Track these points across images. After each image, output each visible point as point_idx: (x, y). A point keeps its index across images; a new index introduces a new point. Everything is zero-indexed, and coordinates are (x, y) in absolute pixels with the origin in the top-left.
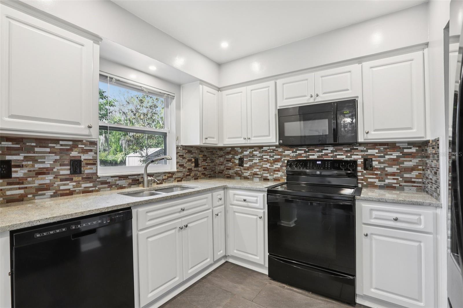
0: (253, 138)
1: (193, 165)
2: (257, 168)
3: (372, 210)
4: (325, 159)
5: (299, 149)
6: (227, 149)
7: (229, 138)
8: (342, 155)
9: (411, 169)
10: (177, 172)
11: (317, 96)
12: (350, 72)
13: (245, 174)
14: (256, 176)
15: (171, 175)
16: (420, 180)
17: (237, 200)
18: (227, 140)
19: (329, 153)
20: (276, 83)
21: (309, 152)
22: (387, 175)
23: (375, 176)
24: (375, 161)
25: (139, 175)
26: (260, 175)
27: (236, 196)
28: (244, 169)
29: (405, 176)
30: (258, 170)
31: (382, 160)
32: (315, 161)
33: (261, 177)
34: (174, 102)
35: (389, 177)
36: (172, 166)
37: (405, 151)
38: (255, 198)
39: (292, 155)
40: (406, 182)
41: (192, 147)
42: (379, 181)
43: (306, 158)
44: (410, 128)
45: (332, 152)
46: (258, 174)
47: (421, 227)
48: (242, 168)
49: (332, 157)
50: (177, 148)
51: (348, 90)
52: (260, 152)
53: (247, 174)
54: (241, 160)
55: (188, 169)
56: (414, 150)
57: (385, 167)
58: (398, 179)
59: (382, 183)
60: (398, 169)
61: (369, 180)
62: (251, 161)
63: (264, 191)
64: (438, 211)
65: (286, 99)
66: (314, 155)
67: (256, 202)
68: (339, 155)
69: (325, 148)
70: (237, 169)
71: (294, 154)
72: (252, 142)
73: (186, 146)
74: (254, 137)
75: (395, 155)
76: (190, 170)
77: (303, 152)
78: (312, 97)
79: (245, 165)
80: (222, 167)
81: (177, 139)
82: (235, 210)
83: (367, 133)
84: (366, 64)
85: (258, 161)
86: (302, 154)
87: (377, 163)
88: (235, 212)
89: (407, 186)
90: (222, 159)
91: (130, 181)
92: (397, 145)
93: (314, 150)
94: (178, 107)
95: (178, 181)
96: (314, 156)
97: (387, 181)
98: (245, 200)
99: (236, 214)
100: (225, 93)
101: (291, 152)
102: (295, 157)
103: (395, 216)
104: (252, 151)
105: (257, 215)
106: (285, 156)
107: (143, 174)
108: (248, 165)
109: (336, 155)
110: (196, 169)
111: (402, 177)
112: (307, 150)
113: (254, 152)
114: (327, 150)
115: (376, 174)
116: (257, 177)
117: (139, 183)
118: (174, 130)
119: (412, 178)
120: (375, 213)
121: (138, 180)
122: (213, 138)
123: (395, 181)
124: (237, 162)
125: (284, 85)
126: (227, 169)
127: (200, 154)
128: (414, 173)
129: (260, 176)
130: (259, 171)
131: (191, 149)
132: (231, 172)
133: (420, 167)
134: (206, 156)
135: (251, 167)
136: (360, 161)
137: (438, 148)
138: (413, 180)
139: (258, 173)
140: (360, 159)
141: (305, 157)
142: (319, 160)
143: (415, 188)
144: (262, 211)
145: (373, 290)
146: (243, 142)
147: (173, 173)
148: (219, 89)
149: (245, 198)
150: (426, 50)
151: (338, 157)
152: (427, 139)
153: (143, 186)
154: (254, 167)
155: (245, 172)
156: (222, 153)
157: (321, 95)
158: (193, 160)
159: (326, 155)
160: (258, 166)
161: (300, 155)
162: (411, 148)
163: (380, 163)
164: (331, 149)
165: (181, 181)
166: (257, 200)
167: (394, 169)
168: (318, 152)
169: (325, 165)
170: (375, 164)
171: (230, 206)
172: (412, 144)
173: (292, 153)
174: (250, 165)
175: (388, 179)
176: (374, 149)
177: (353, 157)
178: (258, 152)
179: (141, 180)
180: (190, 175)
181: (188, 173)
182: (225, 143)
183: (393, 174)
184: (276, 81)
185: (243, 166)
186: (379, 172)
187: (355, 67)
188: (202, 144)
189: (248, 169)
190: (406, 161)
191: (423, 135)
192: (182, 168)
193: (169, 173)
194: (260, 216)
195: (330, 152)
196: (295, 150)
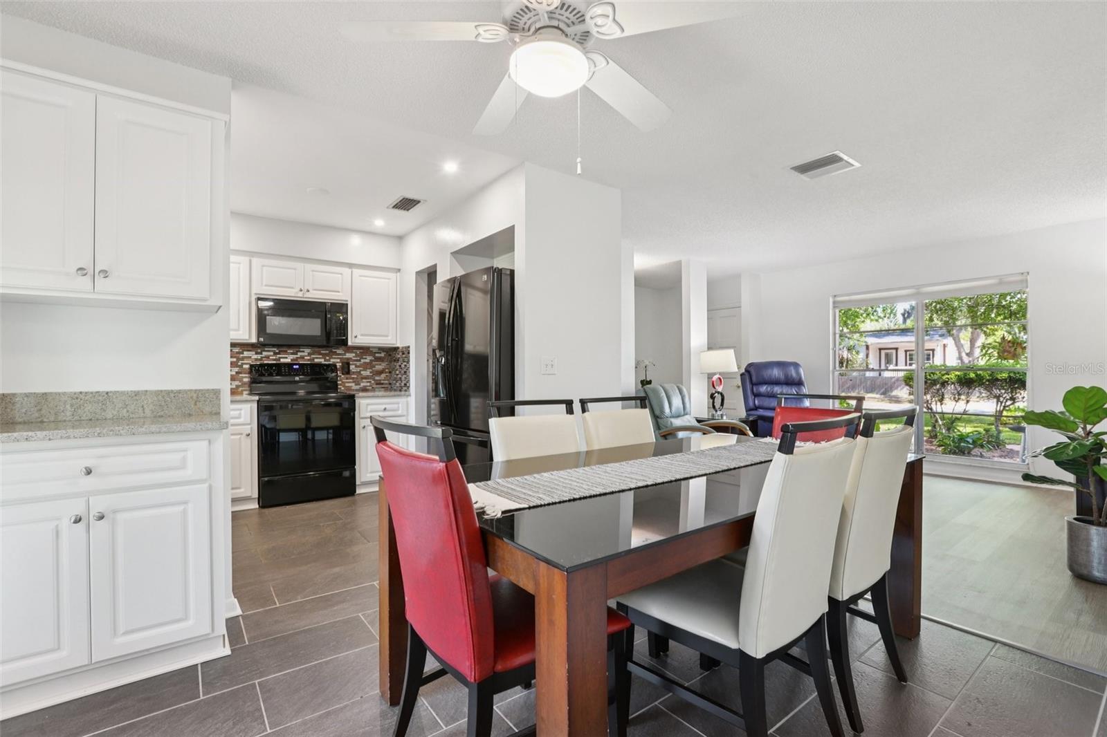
3: (368, 405)
4: (301, 362)
5: (266, 349)
8: (320, 358)
9: (380, 373)
11: (308, 291)
12: (341, 274)
16: (386, 382)
19: (306, 356)
20: (250, 261)
21: (280, 354)
22: (362, 378)
23: (351, 380)
24: (353, 364)
29: (377, 378)
31: (358, 363)
32: (290, 365)
35: (364, 380)
37: (377, 355)
38: (238, 412)
39: (255, 357)
40: (377, 384)
42: (356, 385)
43: (275, 362)
44: (387, 336)
45: (309, 354)
47: (400, 412)
49: (308, 360)
51: (339, 292)
56: (383, 355)
57: (361, 370)
58: (370, 382)
59: (358, 387)
60: (371, 373)
61: (347, 385)
63: (254, 401)
64: (409, 398)
65: (266, 286)
66: (286, 358)
67: (239, 417)
68: (317, 358)
69: (301, 350)
71: (259, 357)
75: (368, 359)
77: (272, 353)
78: (301, 290)
83: (356, 337)
84: (357, 272)
86: (271, 356)
87: (354, 366)
89: (377, 388)
92: (371, 349)
93: (286, 351)
96: (287, 359)
97: (362, 384)
101: (254, 353)
102: (261, 359)
103: (383, 407)
105: (242, 434)
106: (243, 359)
109: (314, 359)
111: (374, 380)
112: (277, 351)
114: (304, 352)
115: (354, 378)
119: (380, 380)
120: (370, 408)
123: (368, 384)
125: (264, 268)
128: (383, 376)
133: (387, 370)
136: (339, 365)
137: (409, 353)
138: (382, 382)
140: (338, 362)
141: (274, 360)
142: (296, 364)
143: (383, 389)
144: (249, 426)
145: (368, 475)
150: (398, 274)
151: (316, 360)
152: (398, 345)
157: (311, 291)
159: (302, 357)
161: (268, 357)
162: (380, 353)
163: (356, 366)
164: (307, 351)
166: (240, 414)
167: (367, 373)
168: (292, 354)
169: (304, 370)
170: (352, 367)
172: (381, 349)
173: (256, 354)
175: (363, 382)
176: (352, 352)
177: (332, 360)
183: (366, 378)
184: (252, 259)
186: (355, 376)
187: (346, 271)
190: (377, 364)
191: (395, 342)
194: (246, 433)
195: (307, 354)
196: (259, 351)
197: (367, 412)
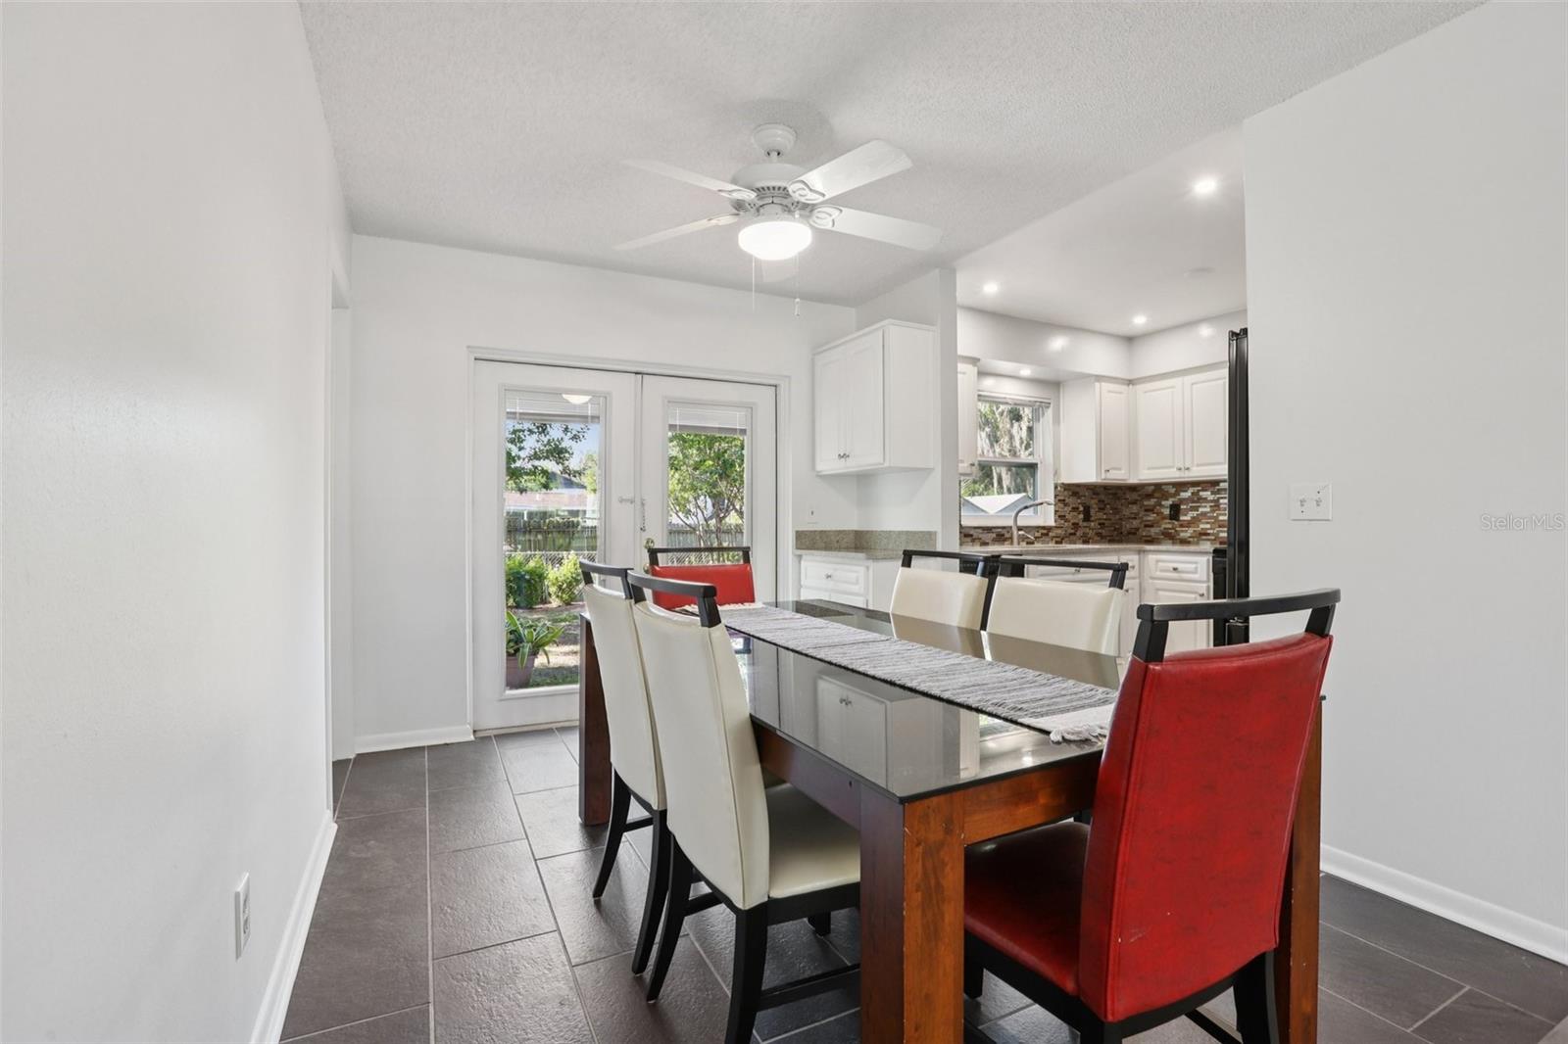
0: (1195, 469)
1: (1081, 516)
2: (1208, 523)
6: (1146, 488)
7: (1149, 469)
10: (1056, 527)
13: (1182, 535)
14: (1204, 537)
15: (1045, 531)
17: (1161, 571)
18: (1146, 472)
25: (1004, 528)
26: (1213, 534)
27: (1160, 564)
28: (1181, 526)
30: (1208, 526)
33: (1215, 540)
34: (1049, 413)
36: (1047, 517)
38: (1194, 566)
41: (1078, 485)
46: (1209, 534)
48: (1176, 523)
50: (1056, 487)
52: (1212, 493)
53: (1186, 533)
54: (1175, 511)
55: (1073, 524)
62: (1196, 509)
63: (1206, 553)
67: (1195, 571)
70: (1166, 525)
72: (1191, 474)
73: (1069, 485)
74: (1198, 465)
76: (1076, 526)
79: (1182, 518)
80: (1135, 523)
81: (1056, 473)
82: (1158, 587)
85: (1208, 509)
88: (1158, 590)
90: (1135, 508)
91: (994, 535)
94: (1057, 420)
95: (1057, 543)
98: (1175, 569)
99: (1160, 593)
100: (1140, 388)
104: (1198, 490)
105: (1196, 593)
107: (1011, 527)
108: (1187, 518)
110: (1085, 524)
113: (1201, 493)
116: (1209, 540)
117: (1005, 540)
118: (1050, 459)
121: (1003, 535)
122: (1120, 469)
124: (1167, 512)
126: (1146, 526)
127: (1092, 498)
129: (1213, 538)
130: (1211, 529)
131: (1077, 489)
132: (1153, 531)
134: (1103, 501)
135: (1195, 521)
139: (1209, 531)
144: (1205, 585)
146: (1177, 476)
147: (1049, 529)
148: (1130, 382)
149: (1175, 565)
153: (1012, 543)
154: (1200, 521)
155: (1182, 531)
156: (1134, 496)
158: (1081, 509)
160: (1210, 518)
165: (1061, 543)
166: (1196, 568)
171: (1151, 581)
174: (1193, 518)
178: (1209, 493)
179: (1007, 535)
180: (1074, 534)
181: (1073, 531)
182: (1142, 477)
185: (1178, 520)
188: (1099, 481)
189: (1189, 524)
192: (1063, 522)
193: (1044, 528)
194: (1201, 592)
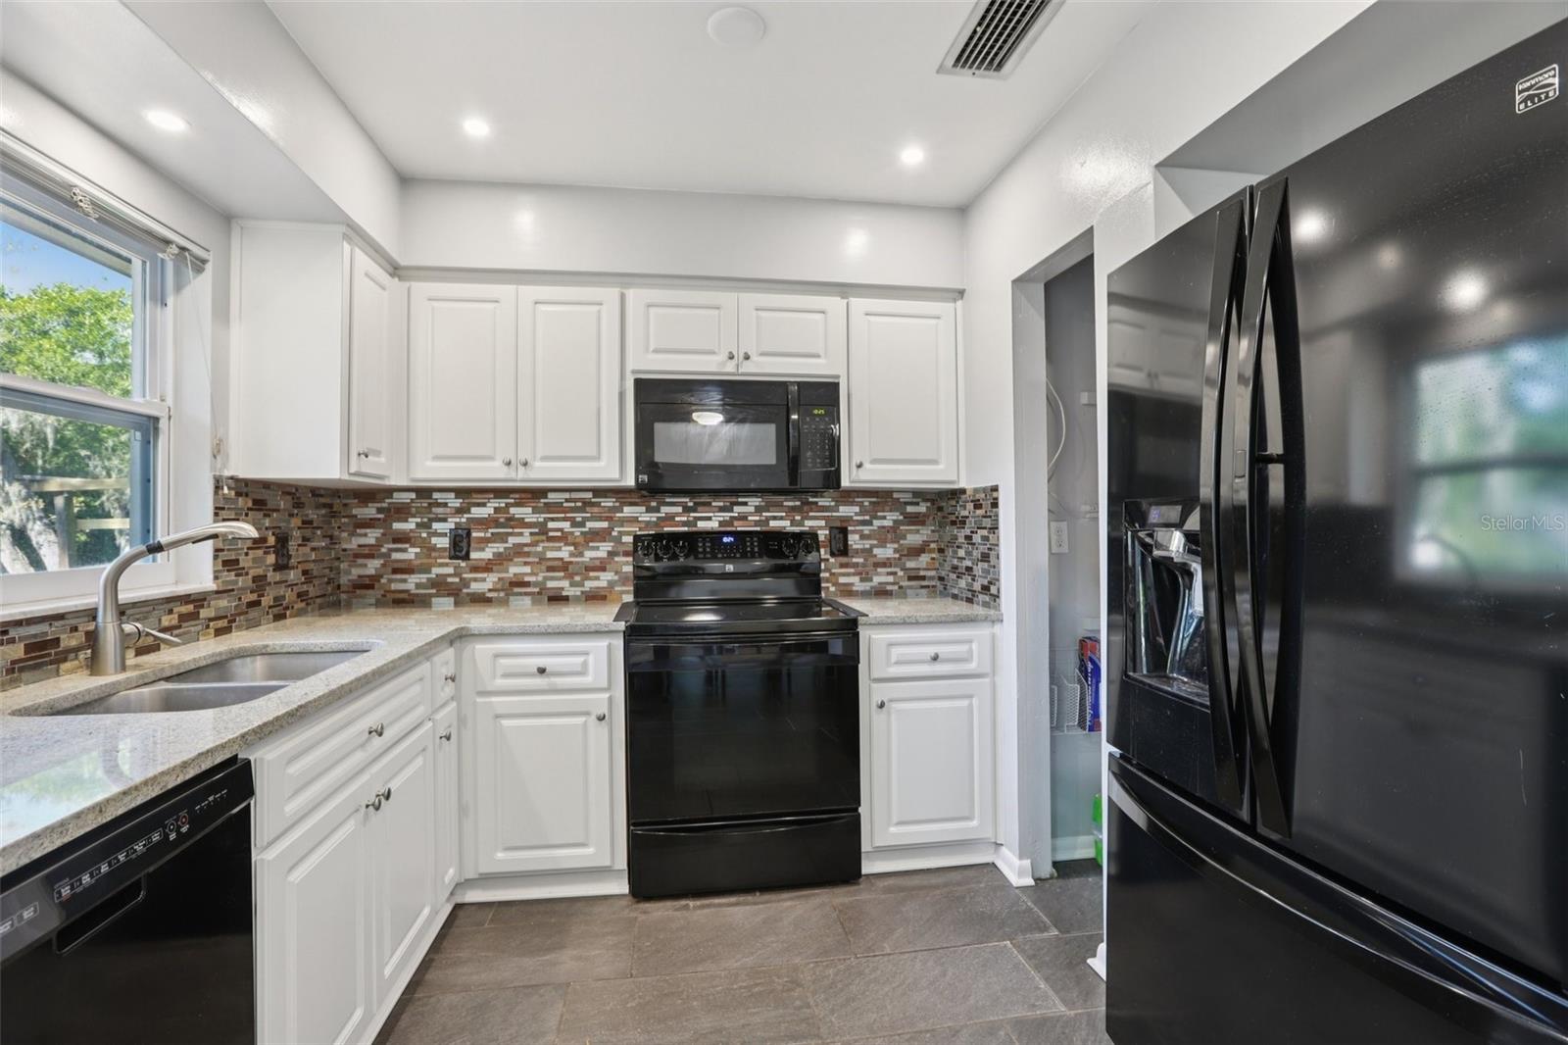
0: (538, 464)
1: (271, 559)
2: (526, 563)
3: (891, 645)
4: (739, 529)
5: (668, 500)
6: (395, 495)
7: (437, 458)
8: (781, 518)
9: (917, 551)
10: (217, 592)
11: (747, 357)
12: (823, 312)
13: (475, 587)
14: (516, 590)
15: (190, 608)
16: (932, 573)
17: (506, 675)
18: (429, 463)
19: (751, 514)
20: (623, 297)
21: (695, 511)
22: (877, 565)
23: (852, 570)
24: (854, 532)
26: (536, 584)
27: (503, 661)
28: (475, 569)
29: (910, 564)
30: (527, 569)
31: (866, 529)
32: (714, 536)
33: (539, 593)
35: (879, 570)
36: (197, 571)
37: (910, 509)
38: (580, 659)
39: (646, 517)
40: (910, 578)
41: (266, 485)
42: (862, 580)
43: (686, 529)
44: (935, 462)
45: (758, 510)
46: (527, 584)
47: (972, 666)
48: (463, 564)
49: (757, 524)
50: (218, 488)
51: (818, 356)
52: (535, 510)
53: (484, 584)
54: (460, 545)
55: (255, 579)
56: (922, 508)
57: (872, 547)
58: (895, 574)
59: (866, 586)
60: (896, 551)
61: (842, 580)
62: (503, 538)
65: (656, 351)
66: (709, 519)
67: (583, 673)
68: (775, 518)
69: (740, 500)
70: (445, 569)
71: (653, 517)
72: (533, 475)
73: (247, 482)
74: (545, 458)
75: (890, 518)
76: (260, 582)
77: (679, 509)
78: (731, 357)
79: (474, 555)
80: (373, 566)
81: (218, 450)
82: (500, 711)
83: (859, 466)
84: (859, 304)
85: (526, 539)
86: (678, 514)
87: (857, 537)
88: (498, 716)
89: (911, 587)
90: (371, 536)
92: (895, 495)
93: (709, 504)
95: (219, 632)
96: (711, 522)
97: (877, 580)
98: (542, 671)
99: (505, 722)
100: (422, 289)
101: (643, 509)
102: (656, 524)
103: (931, 650)
104: (507, 504)
105: (587, 714)
106: (623, 522)
107: (91, 614)
108: (488, 554)
109: (768, 519)
110: (278, 577)
111: (904, 569)
112: (691, 504)
113: (512, 510)
114: (745, 504)
115: (856, 565)
116: (526, 594)
119: (919, 569)
120: (896, 652)
123: (891, 579)
124: (443, 543)
125: (652, 310)
126: (395, 571)
127: (291, 515)
128: (925, 559)
129: (537, 590)
130: (532, 574)
131: (264, 494)
132: (411, 583)
133: (933, 546)
134: (310, 522)
135: (501, 560)
136: (823, 534)
137: (995, 505)
138: (922, 573)
139: (527, 579)
140: (821, 528)
141: (684, 524)
142: (728, 534)
143: (924, 591)
144: (606, 695)
146: (502, 476)
147: (198, 600)
148: (396, 270)
149: (542, 662)
150: (960, 303)
151: (773, 524)
152: (962, 485)
154: (511, 560)
155: (475, 580)
156: (370, 511)
157: (754, 358)
158: (272, 540)
159: (743, 518)
160: (528, 554)
161: (670, 518)
162: (917, 504)
163: (863, 537)
164: (754, 502)
165: (227, 630)
167: (887, 552)
168: (722, 509)
169: (745, 546)
170: (854, 540)
171: (479, 700)
172: (919, 495)
173: (647, 512)
174: (498, 555)
175: (878, 574)
176: (852, 504)
177: (808, 523)
178: (530, 510)
180: (256, 604)
181: (253, 597)
182: (420, 475)
183: (885, 564)
184: (625, 291)
185: (467, 557)
186: (861, 560)
187: (834, 304)
188: (346, 477)
189: (487, 567)
190: (910, 531)
191: (955, 478)
192: (232, 576)
193: (186, 599)
194: (600, 712)
195: (752, 509)
196: (654, 504)
197: (888, 664)
